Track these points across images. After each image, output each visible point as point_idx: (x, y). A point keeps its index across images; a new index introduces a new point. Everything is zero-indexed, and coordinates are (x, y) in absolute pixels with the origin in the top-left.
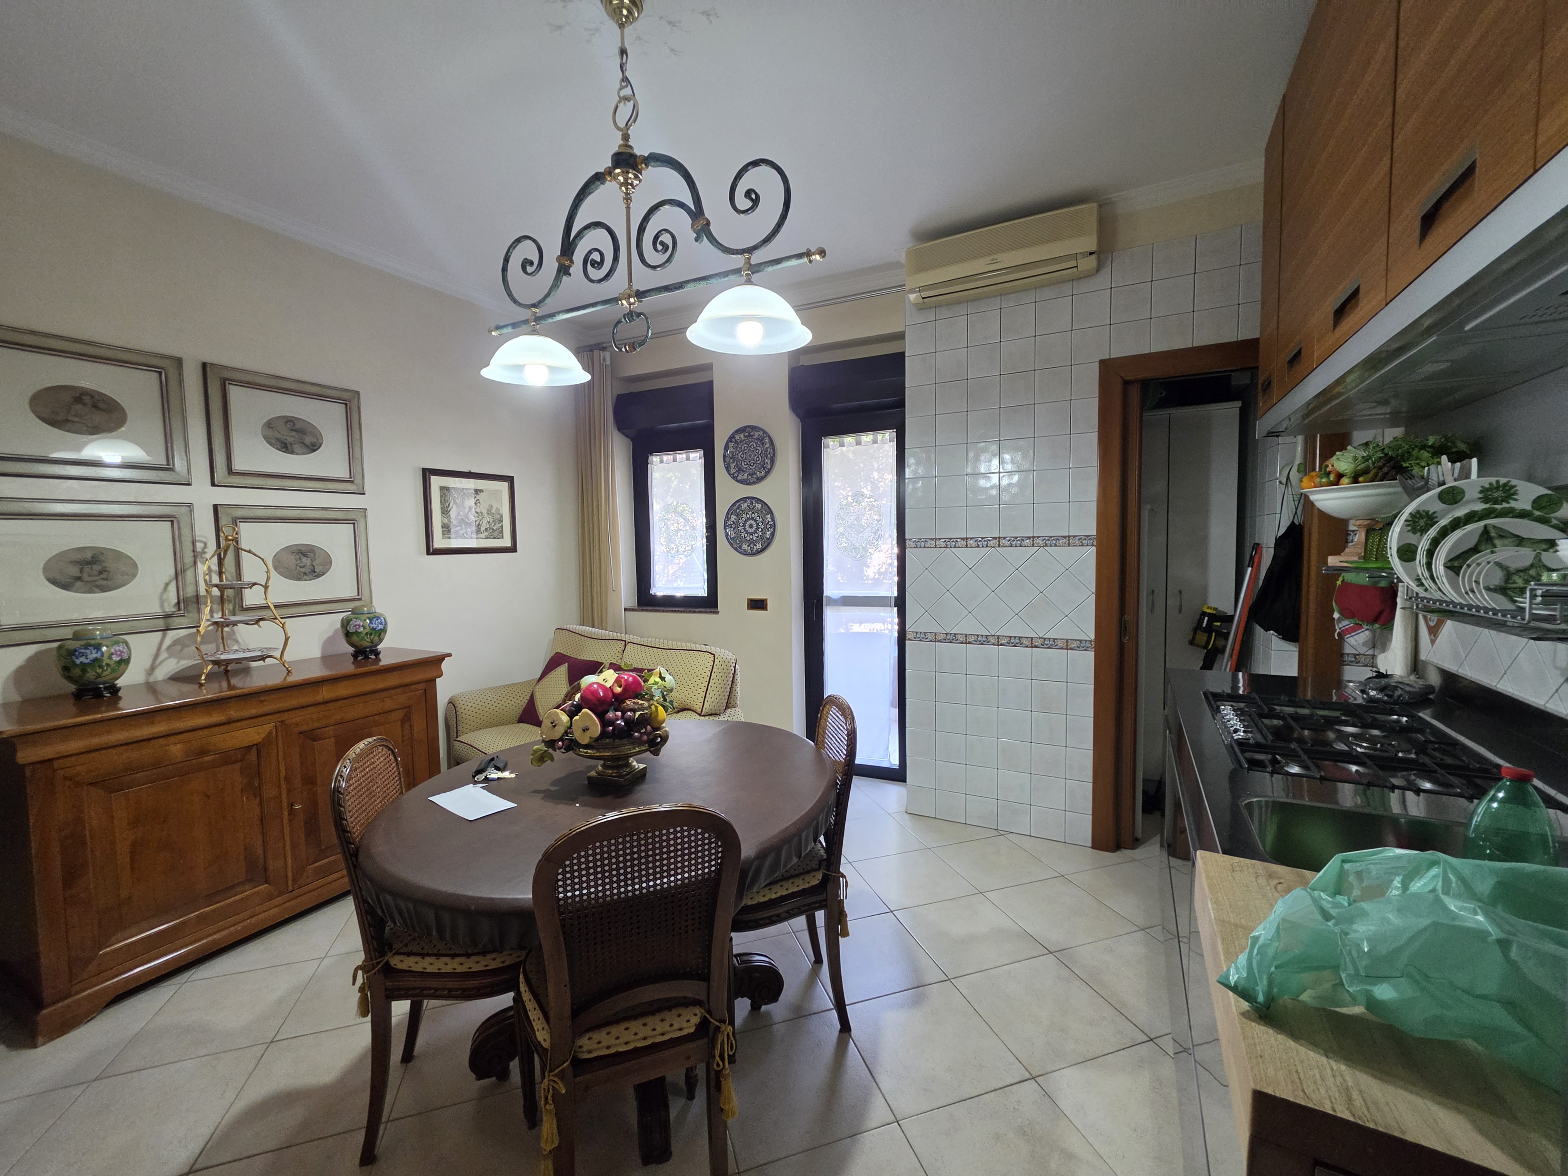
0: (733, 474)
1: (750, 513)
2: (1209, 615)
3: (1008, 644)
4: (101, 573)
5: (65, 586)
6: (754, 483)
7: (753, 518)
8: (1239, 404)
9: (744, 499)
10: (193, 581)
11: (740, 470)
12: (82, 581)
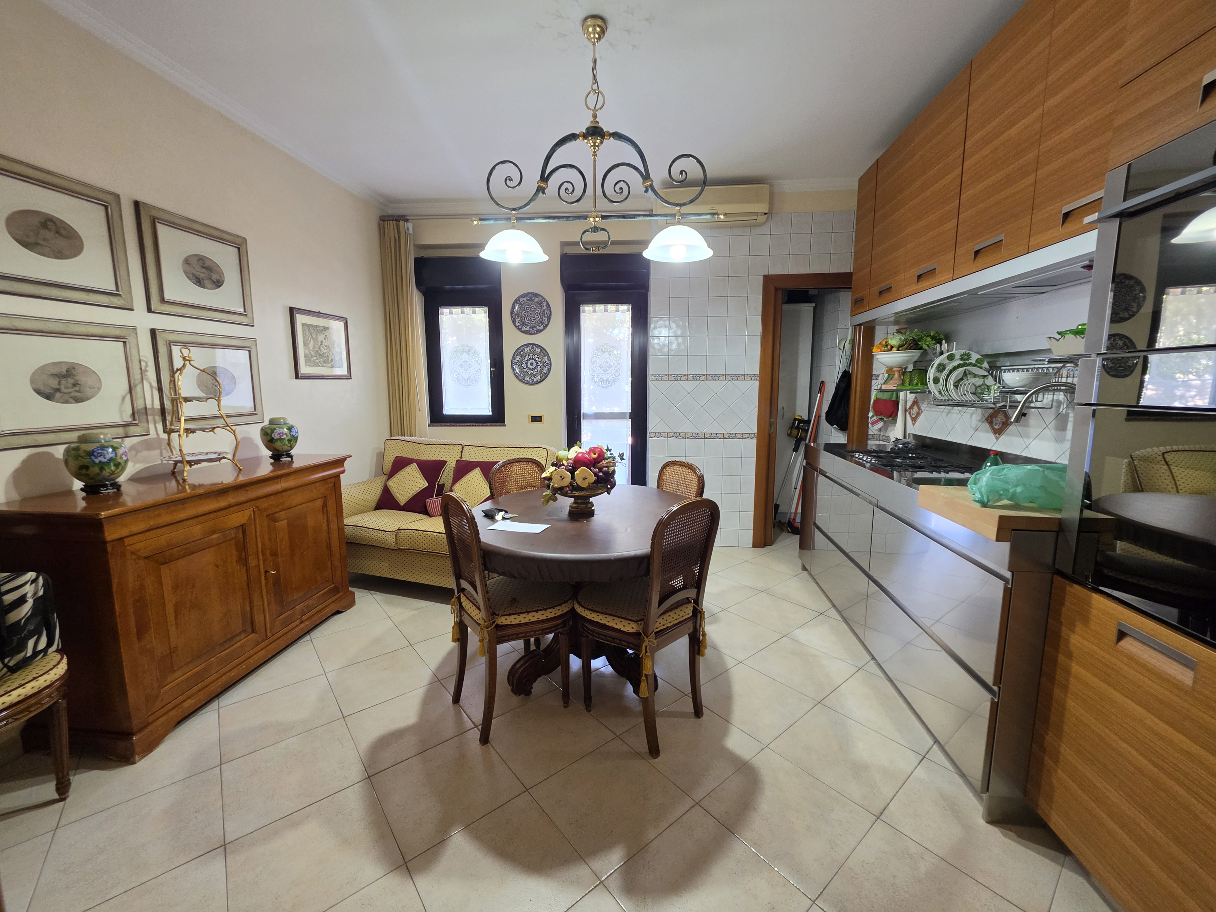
0: (518, 326)
1: (531, 355)
2: (799, 420)
3: (710, 438)
4: (74, 385)
5: (49, 397)
6: (535, 334)
7: (533, 359)
8: (814, 305)
9: (527, 345)
10: (142, 395)
11: (523, 324)
12: (61, 392)
